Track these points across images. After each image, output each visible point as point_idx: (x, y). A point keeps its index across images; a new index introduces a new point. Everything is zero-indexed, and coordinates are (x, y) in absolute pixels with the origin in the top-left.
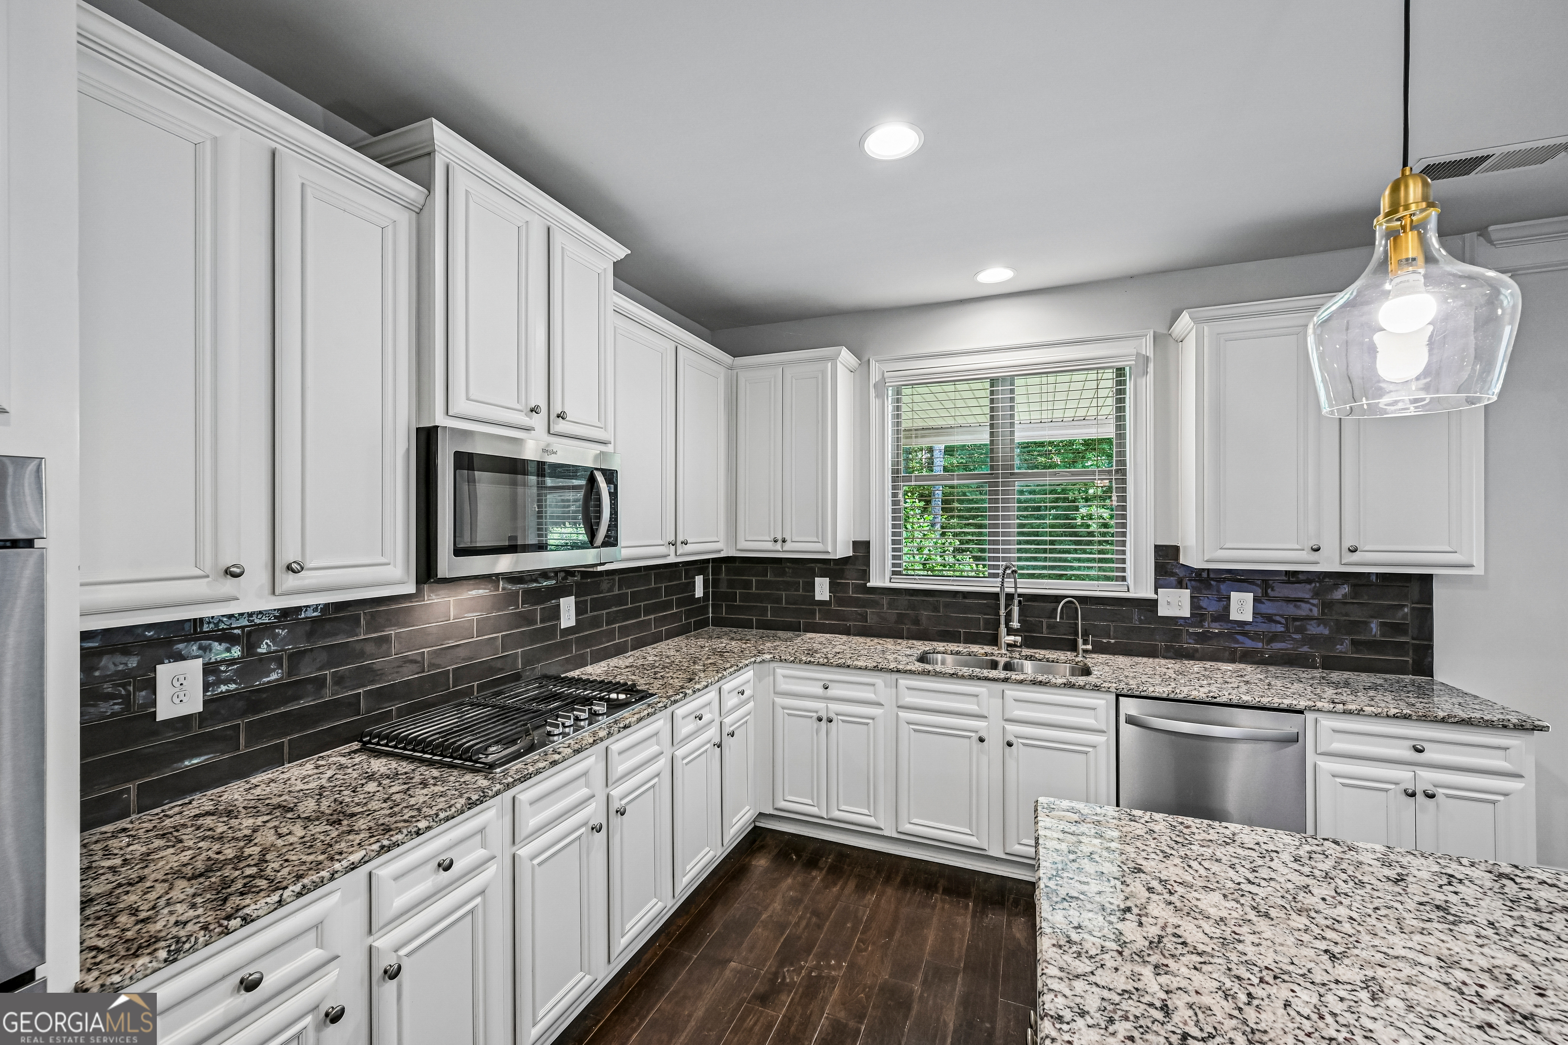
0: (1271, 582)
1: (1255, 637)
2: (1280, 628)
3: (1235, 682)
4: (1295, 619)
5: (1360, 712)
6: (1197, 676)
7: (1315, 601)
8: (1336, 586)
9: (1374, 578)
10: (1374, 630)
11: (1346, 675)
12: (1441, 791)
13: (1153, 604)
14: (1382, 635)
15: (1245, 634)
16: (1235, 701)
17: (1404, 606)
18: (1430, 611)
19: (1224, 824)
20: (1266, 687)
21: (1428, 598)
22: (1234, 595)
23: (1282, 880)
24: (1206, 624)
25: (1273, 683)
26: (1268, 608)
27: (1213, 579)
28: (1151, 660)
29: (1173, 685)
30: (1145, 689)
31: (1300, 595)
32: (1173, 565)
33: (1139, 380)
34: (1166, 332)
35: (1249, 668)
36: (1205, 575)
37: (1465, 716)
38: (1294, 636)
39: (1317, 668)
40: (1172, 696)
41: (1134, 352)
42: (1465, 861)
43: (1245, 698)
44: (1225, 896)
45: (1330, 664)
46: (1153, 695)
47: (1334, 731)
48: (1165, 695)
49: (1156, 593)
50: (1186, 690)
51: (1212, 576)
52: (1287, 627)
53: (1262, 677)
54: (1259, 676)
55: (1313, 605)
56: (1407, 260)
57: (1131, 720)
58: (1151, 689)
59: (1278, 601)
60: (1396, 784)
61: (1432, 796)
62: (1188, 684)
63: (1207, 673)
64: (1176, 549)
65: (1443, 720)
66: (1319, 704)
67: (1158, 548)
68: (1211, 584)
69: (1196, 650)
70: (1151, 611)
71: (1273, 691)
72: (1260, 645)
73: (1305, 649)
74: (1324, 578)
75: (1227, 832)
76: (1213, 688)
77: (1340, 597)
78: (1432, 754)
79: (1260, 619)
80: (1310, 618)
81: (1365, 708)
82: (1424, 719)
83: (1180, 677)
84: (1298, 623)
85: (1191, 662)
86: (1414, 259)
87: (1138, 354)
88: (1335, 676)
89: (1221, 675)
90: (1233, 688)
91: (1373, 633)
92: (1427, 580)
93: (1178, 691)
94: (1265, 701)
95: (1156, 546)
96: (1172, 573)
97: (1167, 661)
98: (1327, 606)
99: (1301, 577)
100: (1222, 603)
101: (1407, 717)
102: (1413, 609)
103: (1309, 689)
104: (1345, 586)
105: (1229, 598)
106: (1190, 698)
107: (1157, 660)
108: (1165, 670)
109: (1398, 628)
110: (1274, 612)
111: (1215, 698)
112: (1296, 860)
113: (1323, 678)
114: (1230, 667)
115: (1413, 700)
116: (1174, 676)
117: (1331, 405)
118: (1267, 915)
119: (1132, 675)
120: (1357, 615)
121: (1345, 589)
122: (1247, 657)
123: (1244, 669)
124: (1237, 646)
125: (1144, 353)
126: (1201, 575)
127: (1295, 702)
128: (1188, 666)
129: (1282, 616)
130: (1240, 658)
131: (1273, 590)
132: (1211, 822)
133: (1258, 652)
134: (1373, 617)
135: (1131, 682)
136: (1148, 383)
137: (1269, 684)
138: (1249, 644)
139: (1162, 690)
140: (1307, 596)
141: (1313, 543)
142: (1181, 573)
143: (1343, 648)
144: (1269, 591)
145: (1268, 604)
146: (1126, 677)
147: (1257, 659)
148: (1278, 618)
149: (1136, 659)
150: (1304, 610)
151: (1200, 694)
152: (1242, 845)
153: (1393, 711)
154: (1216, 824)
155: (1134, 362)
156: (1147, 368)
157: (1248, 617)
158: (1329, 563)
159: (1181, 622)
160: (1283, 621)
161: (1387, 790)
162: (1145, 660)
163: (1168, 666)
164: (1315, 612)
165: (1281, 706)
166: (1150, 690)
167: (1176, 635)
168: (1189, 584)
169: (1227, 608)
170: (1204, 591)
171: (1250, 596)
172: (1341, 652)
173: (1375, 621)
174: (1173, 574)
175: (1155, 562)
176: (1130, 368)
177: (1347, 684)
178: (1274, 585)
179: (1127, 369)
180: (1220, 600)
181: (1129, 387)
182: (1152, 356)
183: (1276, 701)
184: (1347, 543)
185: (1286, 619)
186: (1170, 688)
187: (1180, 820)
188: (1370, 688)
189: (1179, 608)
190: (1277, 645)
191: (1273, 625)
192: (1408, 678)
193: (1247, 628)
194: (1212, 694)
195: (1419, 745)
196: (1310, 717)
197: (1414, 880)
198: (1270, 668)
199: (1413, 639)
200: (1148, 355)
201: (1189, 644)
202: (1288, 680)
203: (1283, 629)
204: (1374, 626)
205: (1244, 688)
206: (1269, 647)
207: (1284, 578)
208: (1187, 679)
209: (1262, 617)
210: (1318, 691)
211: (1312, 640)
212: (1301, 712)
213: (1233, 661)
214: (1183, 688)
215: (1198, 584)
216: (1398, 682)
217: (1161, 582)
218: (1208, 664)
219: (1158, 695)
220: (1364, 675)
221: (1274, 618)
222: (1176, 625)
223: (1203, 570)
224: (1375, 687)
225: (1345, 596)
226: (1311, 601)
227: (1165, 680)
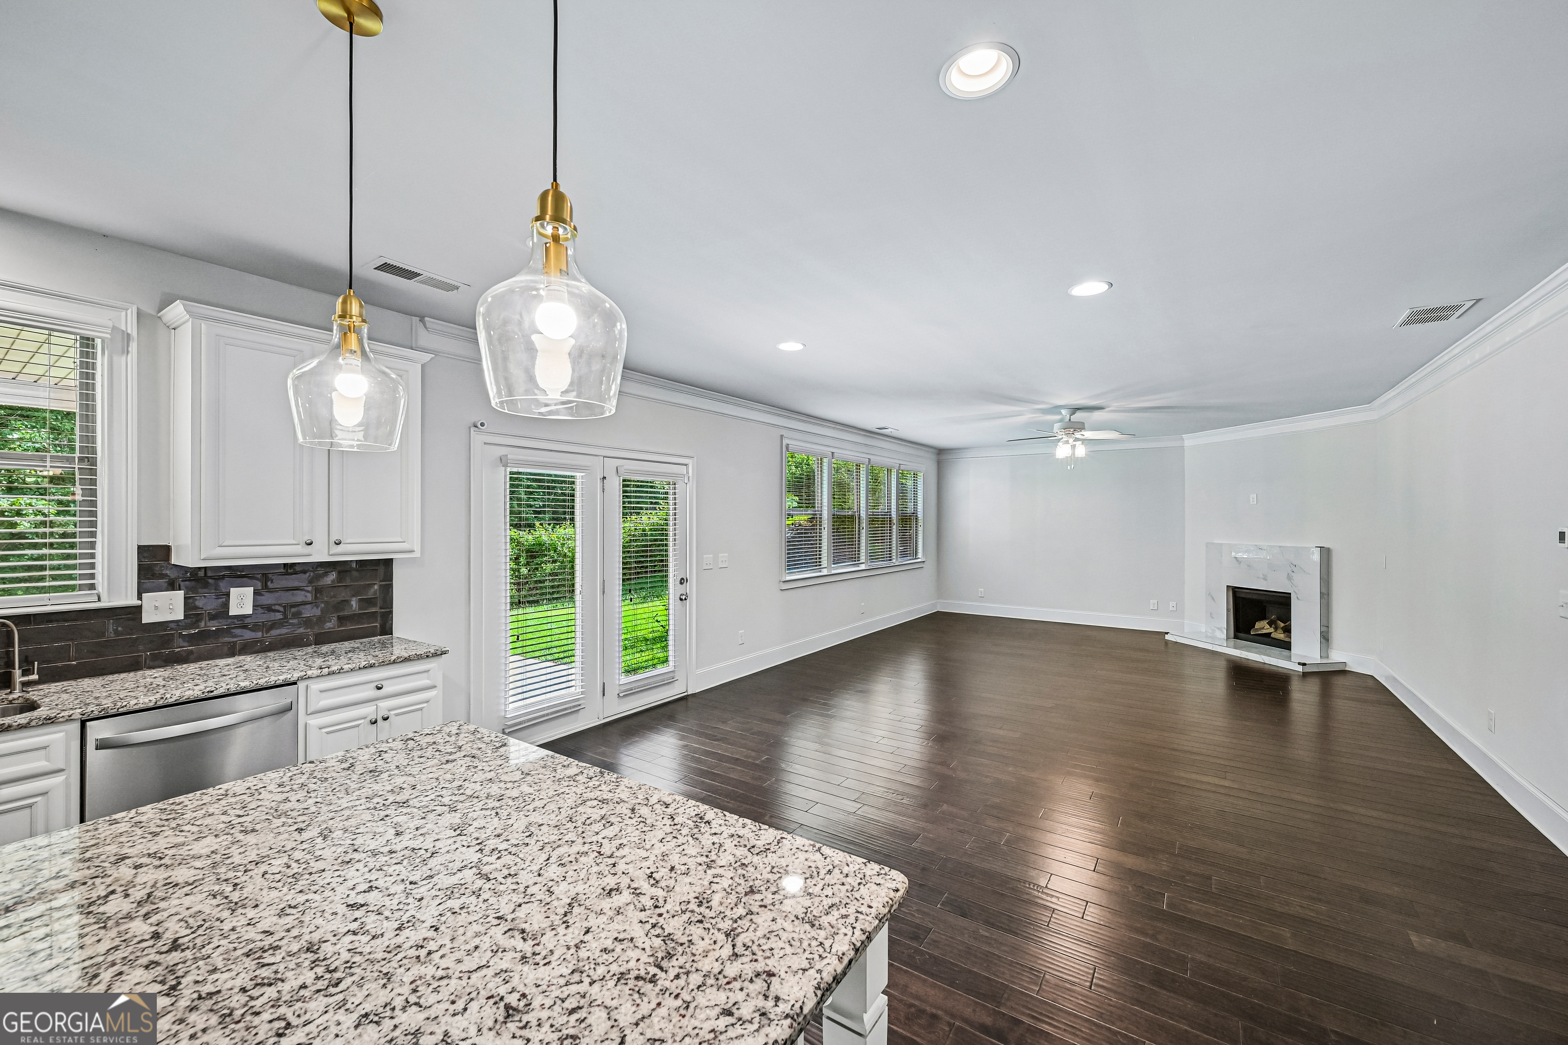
0: (270, 576)
1: (255, 627)
2: (279, 616)
3: (233, 673)
4: (293, 606)
5: (340, 671)
6: (192, 676)
7: (310, 589)
8: (326, 574)
9: (354, 565)
10: (354, 606)
11: (333, 646)
12: (392, 713)
13: (136, 611)
14: (360, 609)
15: (245, 627)
16: (233, 690)
17: (375, 584)
18: (391, 586)
19: (217, 787)
20: (265, 670)
21: (389, 577)
22: (234, 592)
23: (267, 803)
24: (202, 624)
25: (270, 666)
26: (267, 599)
27: (211, 577)
28: (132, 674)
29: (162, 691)
30: (125, 704)
31: (296, 584)
32: (162, 567)
33: (115, 358)
34: (153, 313)
35: (248, 658)
36: (201, 574)
37: (406, 655)
38: (291, 621)
39: (310, 645)
40: (161, 703)
41: (110, 324)
42: (390, 741)
43: (243, 684)
44: (216, 836)
45: (321, 639)
46: (136, 707)
47: (321, 691)
48: (151, 705)
49: (140, 598)
50: (178, 693)
51: (209, 574)
52: (284, 613)
53: (261, 663)
54: (258, 663)
55: (308, 591)
56: (351, 350)
57: (102, 745)
58: (133, 702)
59: (277, 591)
60: (365, 718)
61: (387, 718)
62: (180, 686)
63: (203, 672)
64: (167, 549)
65: (394, 662)
66: (309, 673)
67: (142, 549)
68: (208, 583)
69: (191, 652)
70: (133, 619)
71: (270, 672)
72: (259, 634)
73: (302, 630)
74: (317, 568)
75: (221, 791)
76: (210, 683)
77: (330, 583)
78: (388, 689)
79: (260, 611)
80: (304, 603)
81: (344, 667)
82: (383, 664)
83: (171, 682)
84: (293, 610)
85: (184, 666)
86: (355, 352)
87: (114, 328)
88: (325, 648)
89: (219, 670)
90: (231, 679)
91: (354, 609)
92: (388, 563)
93: (168, 696)
94: (262, 682)
95: (139, 547)
96: (162, 574)
97: (154, 671)
98: (318, 591)
99: (298, 568)
100: (220, 600)
101: (372, 666)
102: (380, 586)
103: (302, 663)
104: (334, 573)
105: (228, 595)
106: (183, 700)
107: (140, 673)
108: (152, 680)
109: (370, 602)
110: (274, 602)
111: (212, 692)
112: (279, 786)
113: (315, 652)
114: (230, 660)
115: (377, 653)
116: (163, 683)
117: (304, 438)
118: (253, 831)
119: (105, 694)
120: (343, 595)
121: (333, 576)
122: (248, 648)
123: (244, 660)
124: (235, 640)
125: (124, 329)
126: (197, 574)
127: (289, 676)
128: (181, 670)
129: (280, 605)
130: (239, 651)
131: (272, 582)
132: (204, 791)
133: (258, 642)
134: (354, 596)
135: (104, 702)
136: (129, 364)
137: (268, 667)
138: (248, 635)
139: (145, 700)
140: (304, 584)
141: (307, 538)
142: (172, 574)
143: (331, 625)
144: (269, 583)
145: (267, 595)
146: (97, 698)
147: (257, 648)
148: (277, 607)
149: (110, 677)
150: (300, 597)
151: (196, 692)
152: (235, 795)
153: (363, 664)
154: (210, 790)
155: (108, 336)
156: (128, 346)
157: (248, 610)
158: (320, 554)
159: (173, 625)
160: (282, 609)
161: (358, 726)
162: (123, 675)
163: (156, 676)
164: (309, 597)
165: (277, 682)
166: (132, 704)
167: (167, 641)
168: (182, 584)
169: (226, 605)
170: (200, 590)
171: (250, 591)
172: (330, 628)
173: (354, 599)
174: (162, 576)
175: (139, 565)
176: (103, 342)
177: (333, 652)
178: (273, 577)
179: (98, 342)
180: (218, 597)
181: (101, 362)
182: (134, 334)
183: (273, 680)
184: (334, 538)
185: (284, 607)
186: (158, 696)
187: (171, 802)
188: (350, 651)
189: (171, 611)
190: (275, 632)
191: (272, 614)
192: (376, 639)
193: (248, 621)
194: (208, 689)
195: (379, 684)
196: (302, 685)
197: (359, 763)
198: (269, 654)
199: (381, 608)
200: (129, 331)
201: (181, 647)
202: (284, 660)
203: (281, 617)
204: (354, 603)
205: (242, 676)
206: (268, 635)
207: (282, 570)
208: (179, 682)
209: (262, 608)
210: (310, 663)
211: (308, 622)
212: (295, 683)
213: (232, 654)
214: (173, 692)
215: (193, 583)
216: (370, 643)
217: (145, 586)
218: (204, 664)
219: (142, 706)
220: (346, 643)
221: (273, 607)
222: (166, 630)
223: (200, 568)
224: (353, 650)
225: (333, 581)
226: (306, 588)
227: (150, 688)
